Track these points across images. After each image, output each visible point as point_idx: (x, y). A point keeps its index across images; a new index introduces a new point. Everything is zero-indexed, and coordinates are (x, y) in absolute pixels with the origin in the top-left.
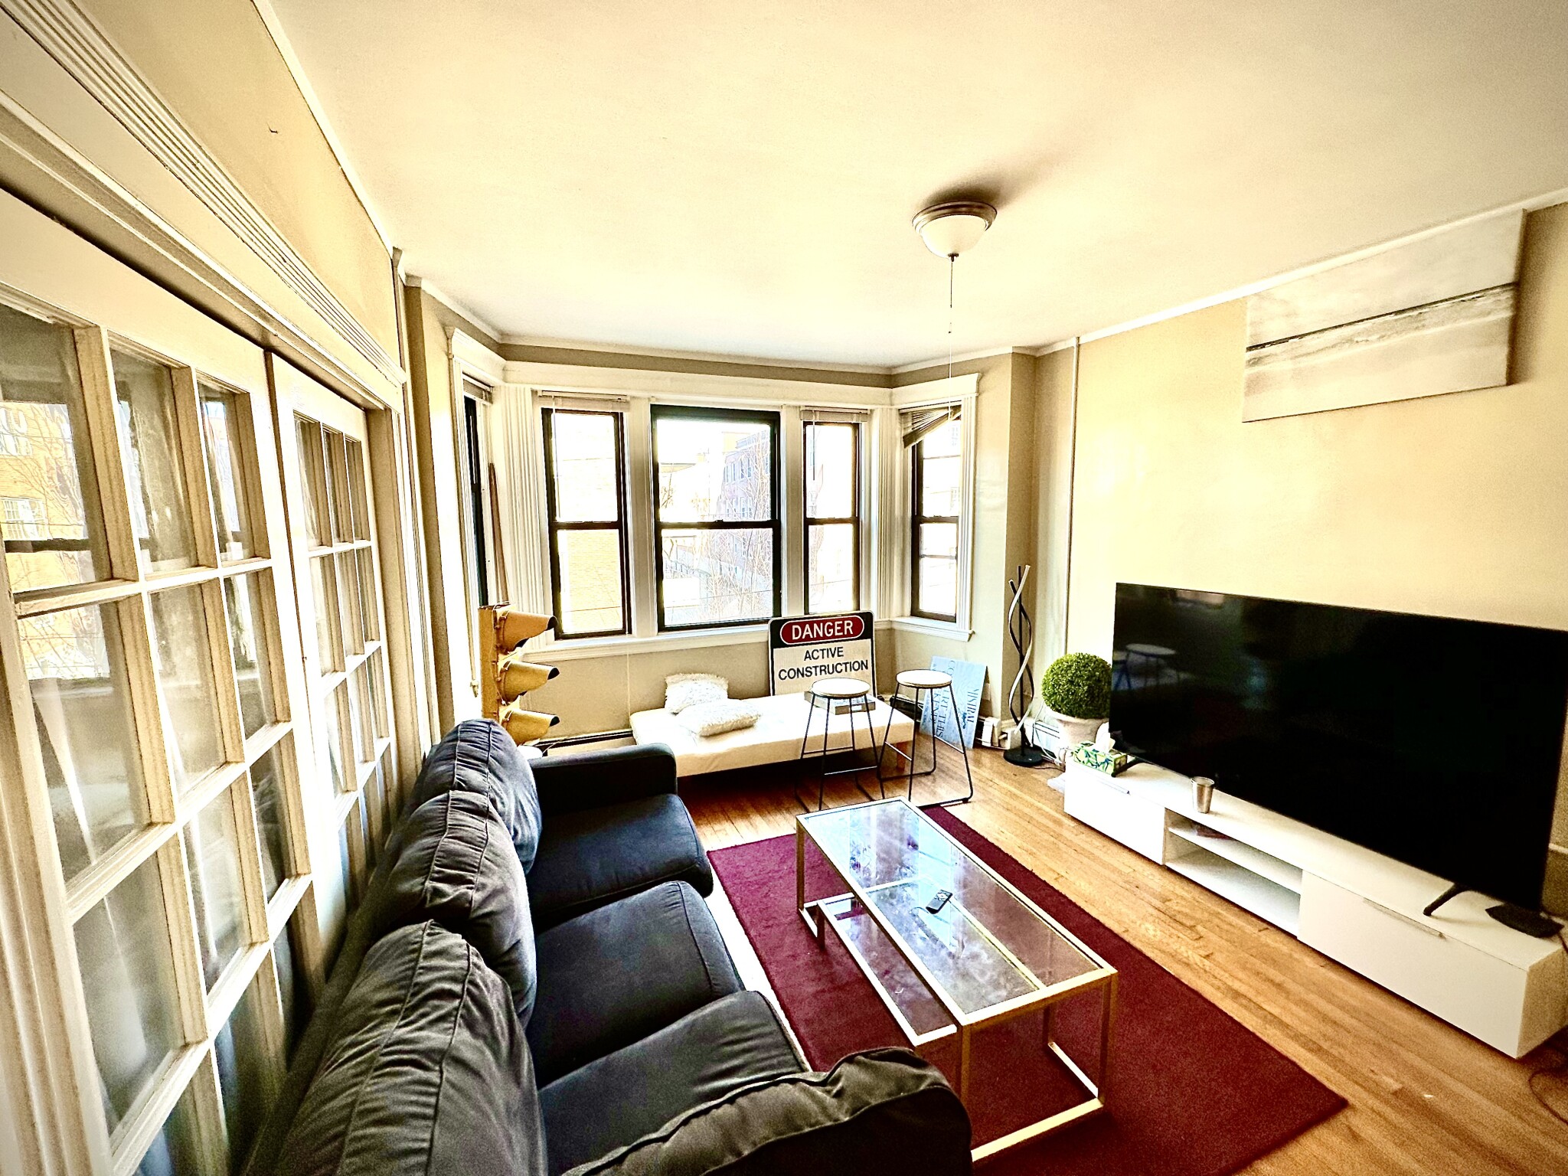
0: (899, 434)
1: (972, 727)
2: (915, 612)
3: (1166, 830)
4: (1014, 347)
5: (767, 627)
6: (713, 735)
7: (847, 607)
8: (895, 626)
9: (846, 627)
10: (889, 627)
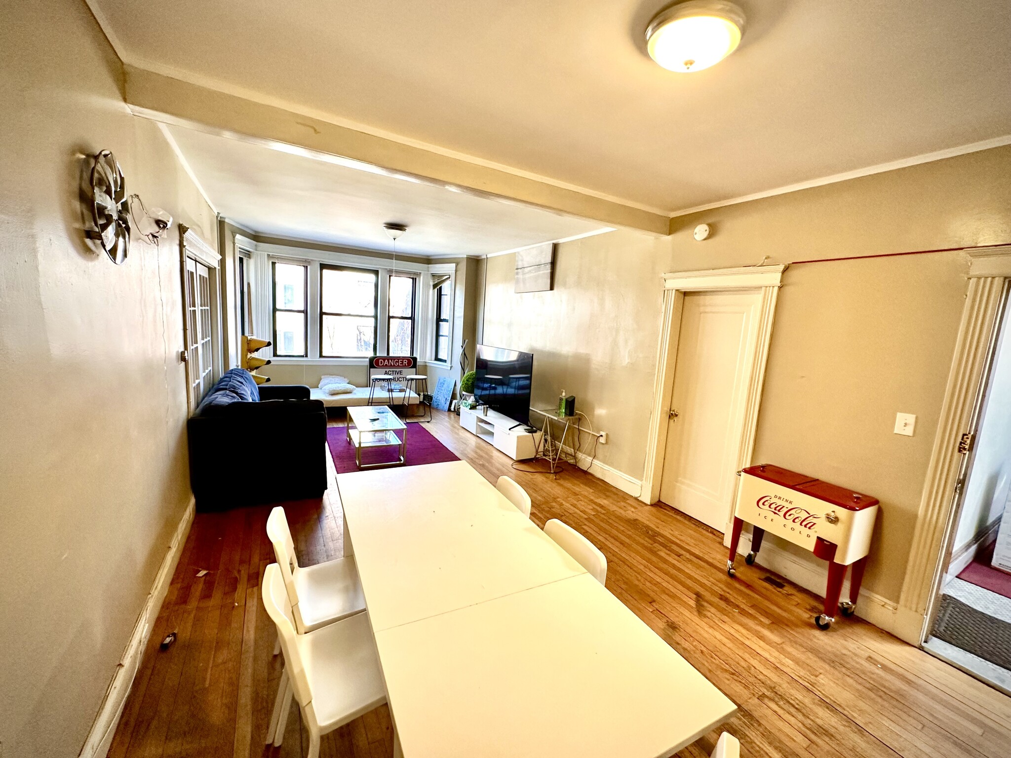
0: (432, 284)
1: (448, 403)
2: (437, 359)
3: (477, 424)
4: (467, 255)
5: (368, 360)
6: (333, 394)
7: (407, 354)
8: (427, 364)
9: (404, 362)
10: (424, 364)
